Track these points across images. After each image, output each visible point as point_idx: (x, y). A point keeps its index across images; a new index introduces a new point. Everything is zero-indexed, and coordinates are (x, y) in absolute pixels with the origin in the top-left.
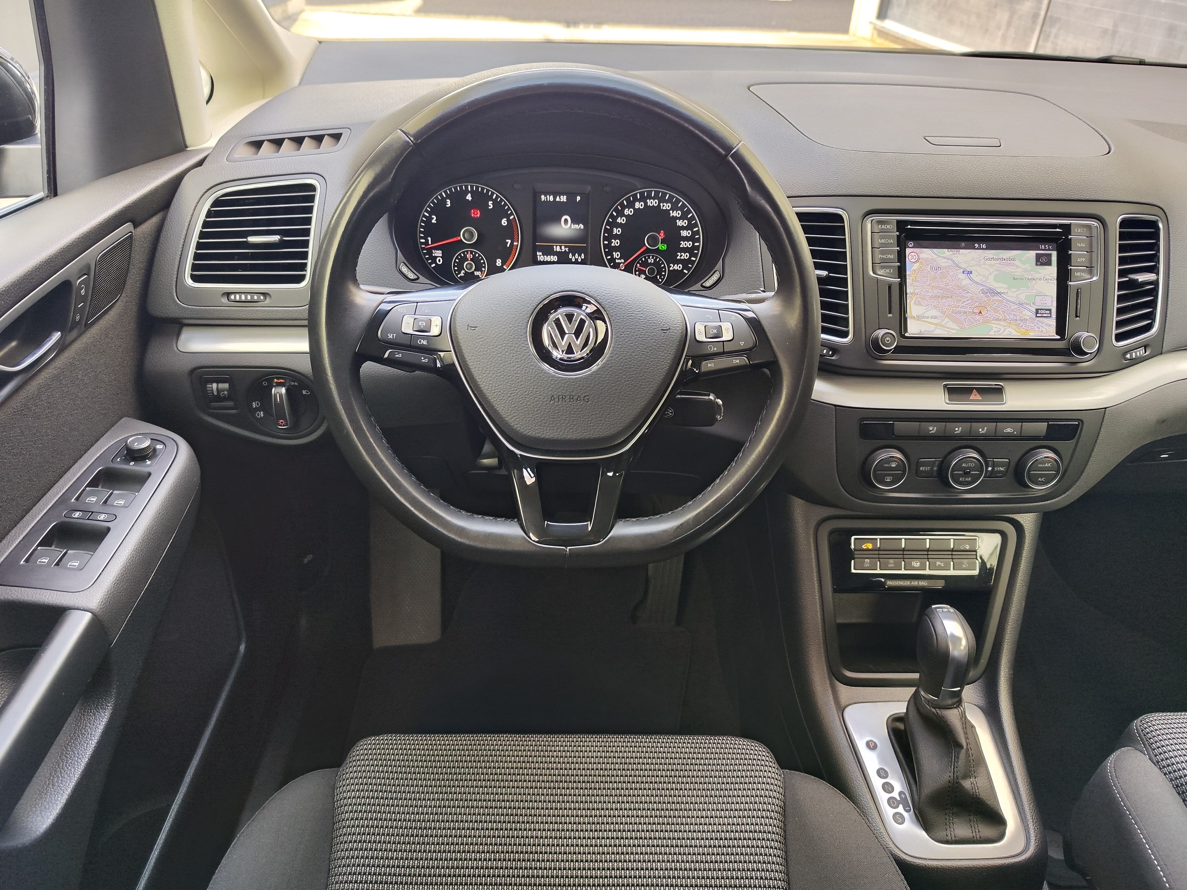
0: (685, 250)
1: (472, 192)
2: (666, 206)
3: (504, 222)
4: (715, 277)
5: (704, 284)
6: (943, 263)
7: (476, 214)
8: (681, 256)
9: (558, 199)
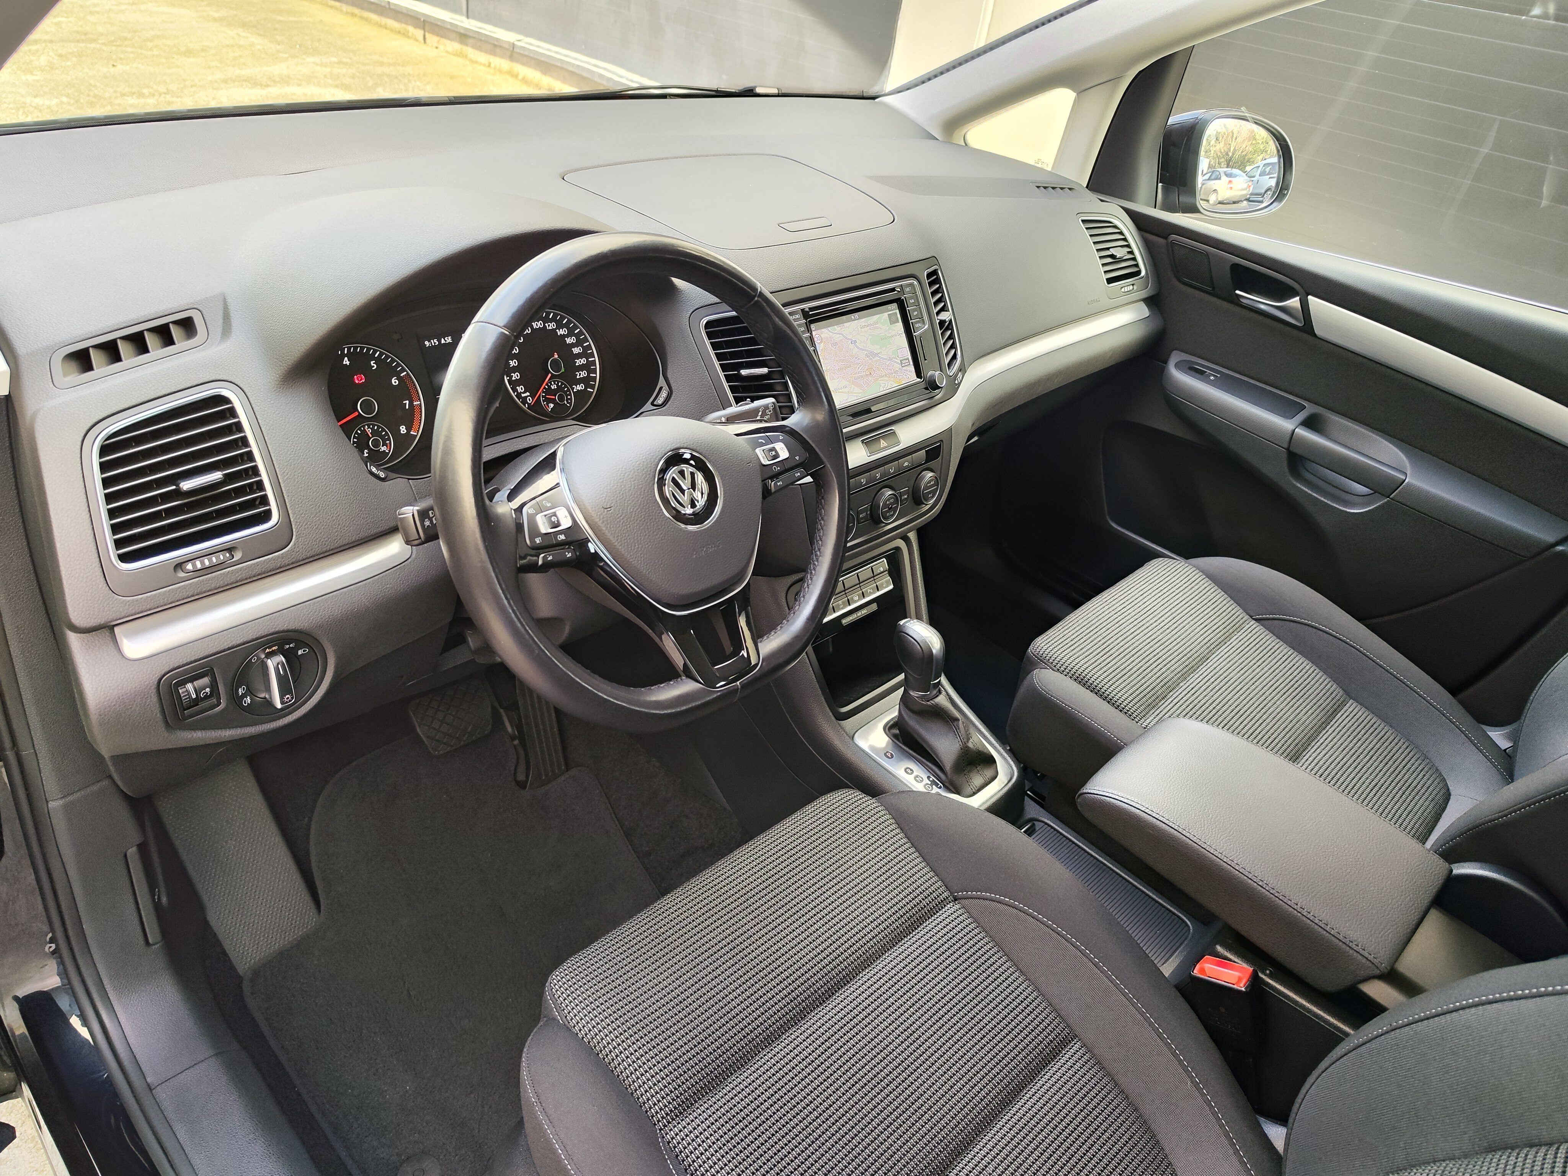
0: (582, 368)
1: (349, 355)
2: (551, 326)
3: (395, 381)
4: (664, 394)
5: (655, 403)
6: (837, 338)
7: (359, 379)
8: (580, 374)
9: (443, 341)
